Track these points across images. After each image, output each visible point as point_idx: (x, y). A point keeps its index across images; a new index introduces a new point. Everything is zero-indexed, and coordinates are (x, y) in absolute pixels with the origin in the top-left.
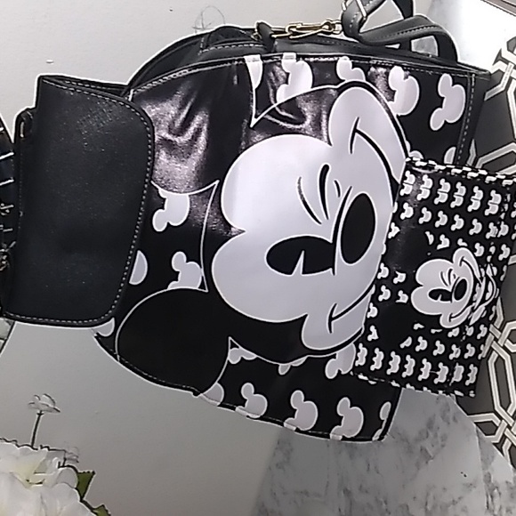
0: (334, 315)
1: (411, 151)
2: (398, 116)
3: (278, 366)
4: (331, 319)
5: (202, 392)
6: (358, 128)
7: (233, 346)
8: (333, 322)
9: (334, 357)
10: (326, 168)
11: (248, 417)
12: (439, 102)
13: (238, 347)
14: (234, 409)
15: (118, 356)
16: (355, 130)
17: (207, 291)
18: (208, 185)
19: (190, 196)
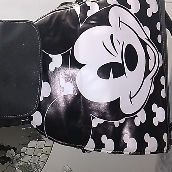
0: (131, 97)
1: (143, 26)
2: (134, 14)
3: (114, 123)
4: (131, 98)
5: (85, 146)
6: (120, 20)
7: (93, 118)
8: (132, 99)
9: (137, 116)
10: (112, 36)
11: (107, 153)
12: (148, 6)
14: (100, 151)
16: (120, 21)
17: (77, 94)
18: (68, 50)
19: (62, 55)
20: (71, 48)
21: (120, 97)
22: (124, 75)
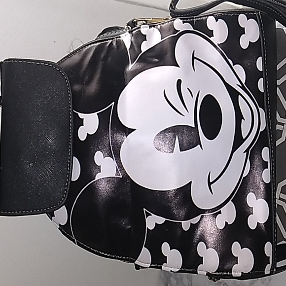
0: (211, 181)
1: (234, 65)
2: (218, 44)
3: (181, 223)
4: (210, 184)
5: (136, 260)
6: (195, 56)
7: (148, 215)
8: (211, 186)
9: (220, 213)
10: (179, 82)
11: (171, 271)
12: (242, 31)
13: (151, 215)
14: (160, 268)
15: (76, 240)
16: (193, 58)
17: (121, 177)
18: (107, 106)
19: (98, 114)
20: (113, 103)
21: (191, 182)
22: (199, 146)
